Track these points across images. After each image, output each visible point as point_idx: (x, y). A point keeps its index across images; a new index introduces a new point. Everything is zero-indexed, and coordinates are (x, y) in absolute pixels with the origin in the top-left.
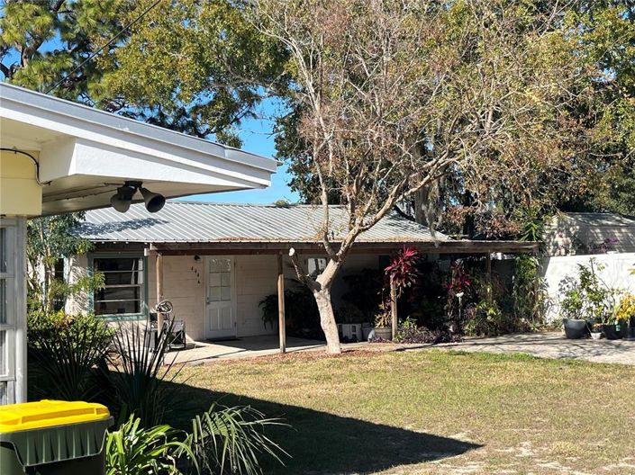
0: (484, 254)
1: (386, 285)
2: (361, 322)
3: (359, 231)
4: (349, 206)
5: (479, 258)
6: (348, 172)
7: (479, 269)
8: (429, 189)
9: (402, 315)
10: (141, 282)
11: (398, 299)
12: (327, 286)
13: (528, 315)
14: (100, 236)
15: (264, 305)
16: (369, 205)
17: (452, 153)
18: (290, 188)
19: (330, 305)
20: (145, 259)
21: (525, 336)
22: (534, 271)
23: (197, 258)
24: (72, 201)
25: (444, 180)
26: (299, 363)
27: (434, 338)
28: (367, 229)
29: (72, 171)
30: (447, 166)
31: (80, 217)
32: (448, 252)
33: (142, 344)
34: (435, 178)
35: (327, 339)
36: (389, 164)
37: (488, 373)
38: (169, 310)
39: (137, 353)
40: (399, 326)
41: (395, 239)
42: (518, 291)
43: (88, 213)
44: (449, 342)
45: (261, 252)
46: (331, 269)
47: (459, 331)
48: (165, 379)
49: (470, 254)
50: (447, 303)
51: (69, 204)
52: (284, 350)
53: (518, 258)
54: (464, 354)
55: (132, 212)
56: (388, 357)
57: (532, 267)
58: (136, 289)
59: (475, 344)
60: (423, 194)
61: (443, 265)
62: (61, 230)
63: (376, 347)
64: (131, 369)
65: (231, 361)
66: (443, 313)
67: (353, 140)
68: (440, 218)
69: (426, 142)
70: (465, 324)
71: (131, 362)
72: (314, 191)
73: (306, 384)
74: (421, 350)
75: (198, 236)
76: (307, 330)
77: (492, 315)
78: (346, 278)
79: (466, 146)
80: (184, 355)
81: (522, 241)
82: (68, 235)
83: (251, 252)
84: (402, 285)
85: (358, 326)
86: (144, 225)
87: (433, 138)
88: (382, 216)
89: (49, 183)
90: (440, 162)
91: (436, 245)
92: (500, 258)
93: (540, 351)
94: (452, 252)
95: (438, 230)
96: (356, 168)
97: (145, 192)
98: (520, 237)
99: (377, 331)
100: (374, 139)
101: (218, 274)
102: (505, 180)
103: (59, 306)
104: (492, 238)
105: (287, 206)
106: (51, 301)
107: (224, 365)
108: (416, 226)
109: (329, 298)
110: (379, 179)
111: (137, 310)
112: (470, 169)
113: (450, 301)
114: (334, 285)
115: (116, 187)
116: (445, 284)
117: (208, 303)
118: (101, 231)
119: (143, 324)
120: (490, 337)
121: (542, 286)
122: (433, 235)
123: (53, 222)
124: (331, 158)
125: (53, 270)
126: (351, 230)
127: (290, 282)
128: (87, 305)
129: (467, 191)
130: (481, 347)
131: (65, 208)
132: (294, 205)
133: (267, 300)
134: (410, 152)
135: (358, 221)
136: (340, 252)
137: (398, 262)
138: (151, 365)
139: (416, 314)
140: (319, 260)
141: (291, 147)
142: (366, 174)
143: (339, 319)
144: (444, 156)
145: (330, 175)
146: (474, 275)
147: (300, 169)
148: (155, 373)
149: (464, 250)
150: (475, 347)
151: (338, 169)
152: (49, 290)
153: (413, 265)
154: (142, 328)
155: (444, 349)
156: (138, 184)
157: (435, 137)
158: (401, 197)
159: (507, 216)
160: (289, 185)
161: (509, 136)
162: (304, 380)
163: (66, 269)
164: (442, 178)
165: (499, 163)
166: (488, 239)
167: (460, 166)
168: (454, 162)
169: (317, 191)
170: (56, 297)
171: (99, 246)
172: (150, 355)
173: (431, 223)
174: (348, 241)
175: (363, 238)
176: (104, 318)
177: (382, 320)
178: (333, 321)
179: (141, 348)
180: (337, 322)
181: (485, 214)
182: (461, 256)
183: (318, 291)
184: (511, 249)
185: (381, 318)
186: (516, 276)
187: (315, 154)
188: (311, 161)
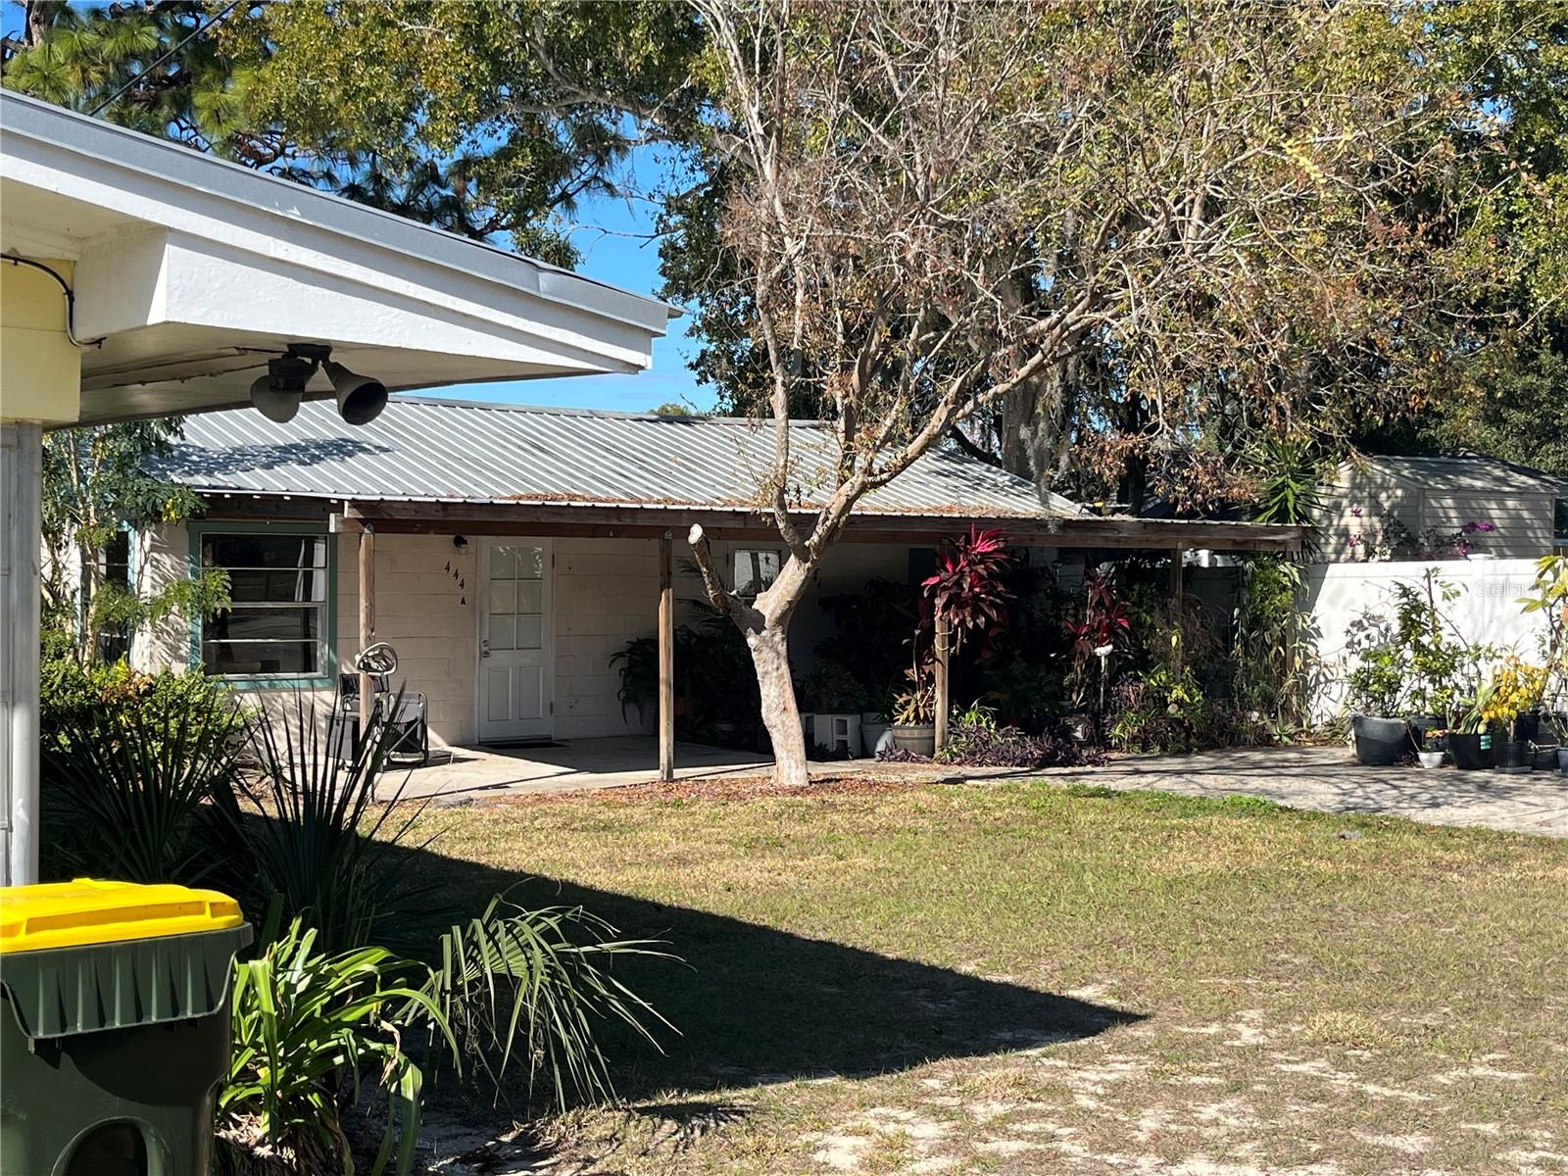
0: (1167, 553)
1: (924, 622)
2: (860, 711)
3: (864, 488)
4: (841, 424)
5: (1153, 560)
6: (840, 339)
7: (1152, 589)
8: (1040, 387)
9: (960, 696)
10: (321, 598)
11: (953, 660)
12: (780, 621)
13: (1268, 704)
14: (220, 479)
15: (622, 663)
16: (889, 422)
17: (1098, 300)
18: (695, 375)
19: (785, 668)
20: (332, 540)
21: (1257, 756)
22: (1286, 598)
23: (459, 542)
24: (152, 391)
25: (1077, 366)
26: (704, 808)
27: (1037, 753)
28: (883, 483)
29: (156, 316)
30: (1085, 332)
31: (171, 430)
32: (1080, 544)
33: (321, 749)
34: (1055, 360)
35: (777, 750)
36: (943, 323)
37: (1165, 842)
38: (388, 668)
39: (310, 771)
40: (953, 722)
41: (950, 509)
42: (1246, 645)
43: (190, 420)
44: (1072, 765)
45: (619, 532)
46: (791, 577)
47: (1099, 740)
48: (377, 837)
49: (1131, 551)
50: (1071, 669)
51: (144, 397)
52: (670, 774)
53: (1250, 564)
54: (1107, 794)
55: (301, 423)
56: (924, 798)
57: (1284, 588)
58: (308, 615)
59: (1137, 772)
60: (1024, 397)
61: (1068, 575)
62: (124, 462)
63: (894, 773)
64: (294, 809)
65: (540, 798)
66: (1061, 693)
67: (856, 258)
68: (1064, 461)
69: (1036, 269)
70: (1114, 722)
71: (295, 793)
72: (756, 384)
73: (721, 857)
74: (1005, 782)
75: (462, 487)
76: (726, 727)
77: (1180, 702)
78: (826, 603)
79: (1134, 282)
80: (425, 780)
81: (1260, 522)
82: (140, 473)
83: (595, 531)
84: (962, 622)
85: (851, 721)
86: (329, 454)
87: (1053, 260)
88: (921, 452)
89: (99, 342)
90: (1068, 319)
91: (1052, 529)
92: (1205, 564)
93: (1293, 793)
94: (1090, 544)
95: (1055, 489)
96: (862, 331)
97: (337, 372)
98: (1256, 511)
99: (899, 733)
100: (909, 257)
101: (508, 584)
102: (1227, 372)
103: (115, 649)
104: (1190, 514)
105: (686, 420)
106: (97, 636)
107: (523, 805)
108: (1004, 479)
109: (783, 649)
110: (917, 359)
111: (308, 663)
112: (1142, 339)
113: (1078, 665)
114: (794, 619)
115: (265, 358)
116: (1067, 625)
117: (486, 654)
118: (223, 467)
119: (325, 699)
120: (1174, 755)
121: (1305, 635)
122: (1044, 502)
123: (103, 439)
124: (798, 303)
125: (103, 559)
126: (842, 483)
127: (690, 608)
128: (185, 650)
129: (1134, 395)
130: (1150, 778)
131: (135, 406)
132: (704, 418)
133: (630, 651)
134: (995, 292)
135: (861, 462)
136: (815, 538)
137: (955, 564)
138: (345, 800)
139: (994, 695)
140: (762, 556)
141: (702, 271)
142: (886, 347)
143: (807, 701)
144: (1080, 307)
145: (795, 346)
146: (1140, 604)
147: (721, 328)
148: (355, 820)
149: (1118, 540)
150: (1135, 779)
151: (815, 329)
152: (92, 610)
153: (991, 574)
154: (321, 709)
155: (1060, 781)
156: (320, 351)
157: (1060, 257)
158: (970, 405)
159: (1230, 460)
160: (692, 366)
161: (1242, 261)
162: (719, 849)
163: (135, 559)
164: (1072, 361)
165: (1214, 328)
166: (1180, 516)
167: (1118, 331)
168: (1103, 322)
169: (763, 385)
170: (109, 626)
171: (217, 504)
172: (342, 777)
173: (1041, 471)
174: (834, 512)
175: (872, 504)
176: (227, 682)
177: (911, 708)
178: (792, 706)
179: (321, 759)
180: (800, 710)
181: (1174, 455)
182: (1109, 554)
183: (758, 632)
184: (1235, 542)
185: (908, 702)
186: (1243, 610)
187: (760, 290)
188: (750, 308)
